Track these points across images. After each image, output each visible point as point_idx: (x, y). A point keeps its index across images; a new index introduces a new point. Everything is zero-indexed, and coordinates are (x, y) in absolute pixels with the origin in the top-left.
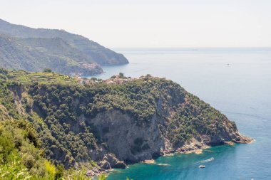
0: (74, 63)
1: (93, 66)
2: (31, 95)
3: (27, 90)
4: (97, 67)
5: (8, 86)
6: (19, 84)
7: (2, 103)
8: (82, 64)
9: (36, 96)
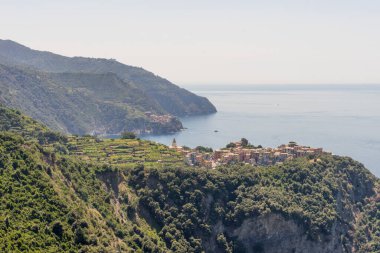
1: (167, 118)
2: (134, 187)
3: (126, 178)
4: (173, 120)
5: (96, 172)
6: (113, 169)
7: (94, 205)
8: (149, 115)
9: (142, 190)
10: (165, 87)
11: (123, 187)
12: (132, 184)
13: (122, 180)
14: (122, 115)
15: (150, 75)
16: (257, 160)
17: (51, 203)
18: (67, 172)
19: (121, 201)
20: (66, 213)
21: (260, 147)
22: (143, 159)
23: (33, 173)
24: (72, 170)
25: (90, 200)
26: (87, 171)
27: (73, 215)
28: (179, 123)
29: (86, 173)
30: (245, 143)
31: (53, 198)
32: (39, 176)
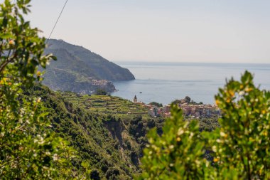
0: (84, 79)
1: (103, 83)
2: (134, 135)
3: (126, 127)
4: (109, 84)
5: (103, 121)
6: (117, 119)
7: (108, 151)
8: (91, 80)
9: (142, 138)
10: (98, 61)
11: (125, 135)
12: (132, 132)
13: (124, 128)
14: (73, 79)
15: (88, 51)
16: (201, 113)
17: (84, 150)
18: (83, 121)
19: (124, 148)
20: (99, 160)
21: (201, 103)
22: (115, 111)
23: (63, 121)
24: (86, 120)
25: (104, 146)
26: (97, 120)
27: (106, 163)
28: (113, 86)
29: (96, 122)
30: (188, 99)
31: (86, 146)
32: (69, 124)
